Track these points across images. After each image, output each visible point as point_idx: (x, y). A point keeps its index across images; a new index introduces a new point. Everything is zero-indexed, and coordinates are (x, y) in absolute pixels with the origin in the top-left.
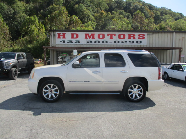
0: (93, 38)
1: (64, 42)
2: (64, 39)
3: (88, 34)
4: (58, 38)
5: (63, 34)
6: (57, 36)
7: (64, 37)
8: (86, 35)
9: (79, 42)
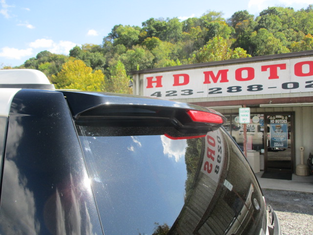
0: (225, 79)
1: (159, 94)
2: (158, 89)
3: (211, 73)
4: (147, 87)
5: (157, 77)
6: (145, 83)
7: (159, 85)
8: (207, 74)
9: (190, 92)
